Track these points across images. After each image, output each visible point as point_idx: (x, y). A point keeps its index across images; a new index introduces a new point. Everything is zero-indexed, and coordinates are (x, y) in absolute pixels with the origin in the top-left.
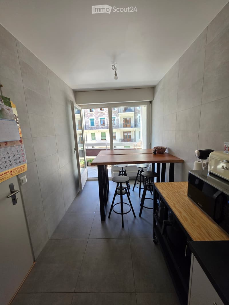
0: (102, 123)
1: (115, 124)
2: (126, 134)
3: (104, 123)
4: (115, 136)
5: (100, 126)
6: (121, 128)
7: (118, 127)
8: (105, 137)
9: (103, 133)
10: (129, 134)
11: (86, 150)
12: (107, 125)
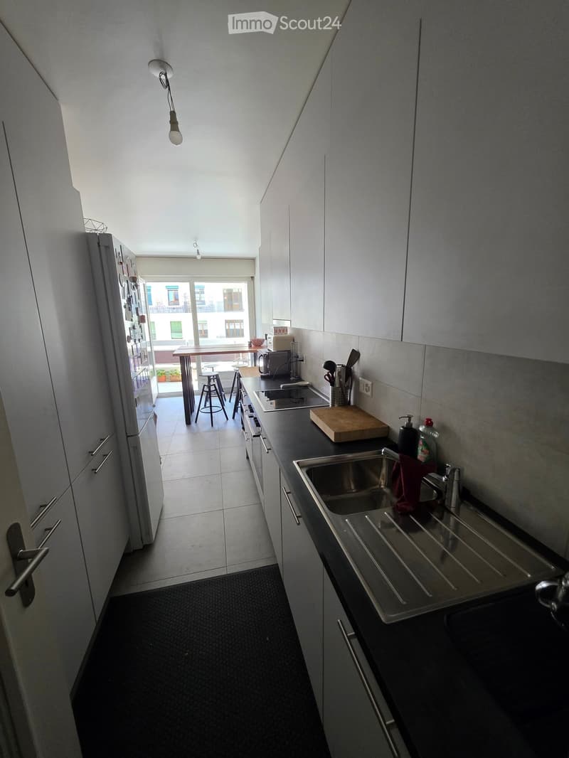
0: (172, 299)
1: (203, 303)
2: (232, 327)
3: (176, 299)
4: (206, 332)
5: (166, 304)
6: (219, 311)
7: (211, 309)
8: (181, 332)
9: (175, 322)
10: (238, 327)
11: (155, 352)
12: (185, 303)
